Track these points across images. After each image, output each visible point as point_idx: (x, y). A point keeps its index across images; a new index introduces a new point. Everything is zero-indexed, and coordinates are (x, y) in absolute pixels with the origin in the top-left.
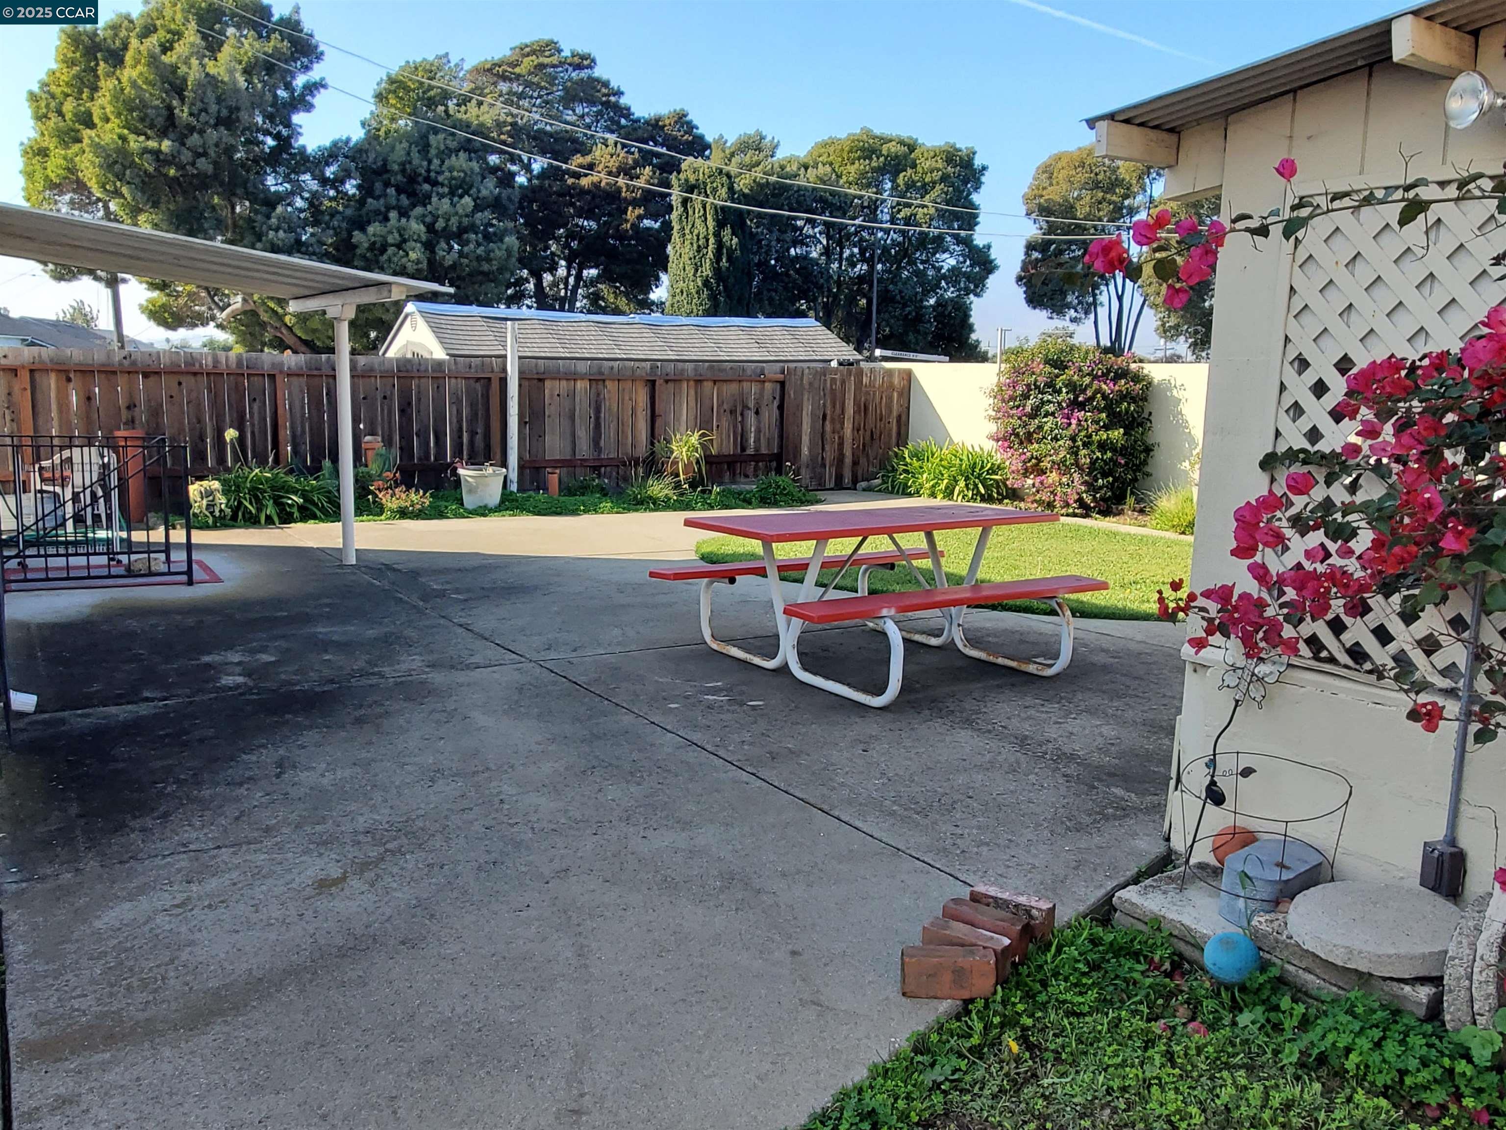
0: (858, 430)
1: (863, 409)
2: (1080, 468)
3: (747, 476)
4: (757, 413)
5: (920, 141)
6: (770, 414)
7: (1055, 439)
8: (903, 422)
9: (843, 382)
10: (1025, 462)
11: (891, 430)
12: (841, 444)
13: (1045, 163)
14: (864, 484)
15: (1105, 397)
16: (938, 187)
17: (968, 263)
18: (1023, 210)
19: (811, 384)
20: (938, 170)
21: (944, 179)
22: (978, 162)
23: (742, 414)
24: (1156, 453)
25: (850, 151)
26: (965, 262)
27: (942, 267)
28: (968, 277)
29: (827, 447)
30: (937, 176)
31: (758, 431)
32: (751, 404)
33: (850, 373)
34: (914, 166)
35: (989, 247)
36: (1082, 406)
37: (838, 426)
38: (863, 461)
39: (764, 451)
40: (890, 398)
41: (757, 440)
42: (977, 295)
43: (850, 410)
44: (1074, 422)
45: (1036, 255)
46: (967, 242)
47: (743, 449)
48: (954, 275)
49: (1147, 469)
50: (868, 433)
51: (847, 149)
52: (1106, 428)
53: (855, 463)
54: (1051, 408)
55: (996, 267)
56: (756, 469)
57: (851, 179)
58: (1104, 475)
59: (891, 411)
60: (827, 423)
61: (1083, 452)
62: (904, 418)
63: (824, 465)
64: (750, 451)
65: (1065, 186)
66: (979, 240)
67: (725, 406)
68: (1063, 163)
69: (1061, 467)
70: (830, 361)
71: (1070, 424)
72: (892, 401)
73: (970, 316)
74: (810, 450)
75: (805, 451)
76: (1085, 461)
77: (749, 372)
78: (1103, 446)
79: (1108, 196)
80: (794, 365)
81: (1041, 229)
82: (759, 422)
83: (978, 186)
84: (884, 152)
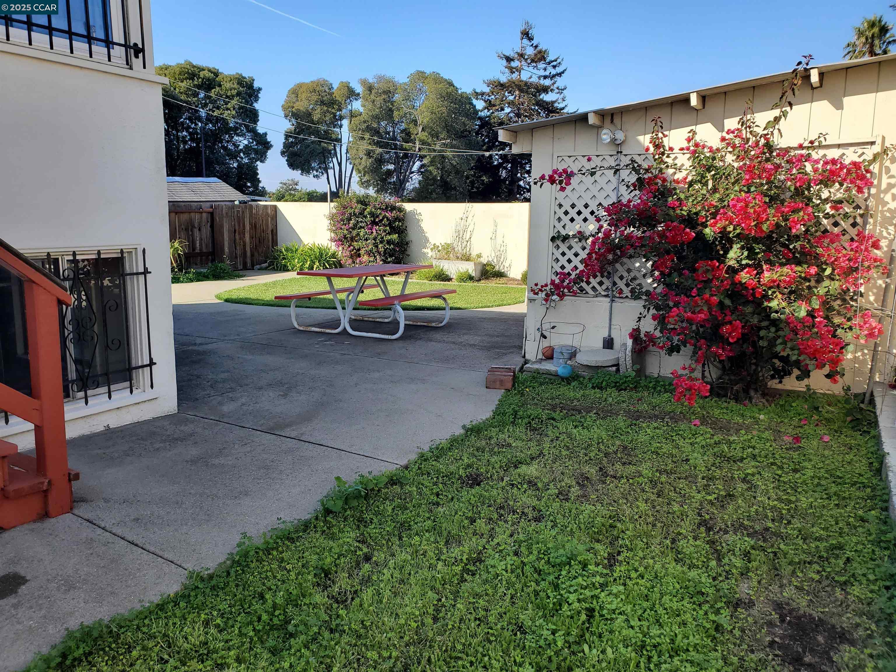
0: (252, 238)
1: (254, 227)
2: (380, 253)
3: (196, 264)
4: (200, 230)
5: (220, 71)
6: (206, 231)
7: (366, 240)
8: (274, 233)
9: (243, 212)
10: (350, 251)
11: (268, 238)
12: (244, 246)
13: (293, 88)
14: (258, 266)
15: (388, 219)
16: (235, 99)
17: (255, 143)
18: (282, 114)
19: (227, 213)
20: (235, 89)
21: (239, 94)
22: (256, 85)
23: (192, 231)
24: (410, 245)
25: (180, 74)
26: (253, 143)
27: (239, 145)
28: (256, 152)
29: (238, 248)
30: (234, 92)
31: (201, 239)
32: (196, 225)
33: (246, 207)
34: (220, 86)
35: (266, 134)
36: (377, 224)
37: (242, 236)
38: (256, 254)
39: (204, 250)
40: (267, 220)
41: (201, 245)
42: (262, 161)
43: (248, 227)
44: (374, 231)
45: (291, 140)
46: (254, 131)
47: (194, 249)
48: (247, 149)
49: (407, 253)
50: (257, 239)
51: (178, 73)
52: (389, 234)
53: (252, 255)
54: (363, 225)
55: (271, 146)
56: (201, 260)
57: (181, 91)
58: (391, 256)
59: (268, 228)
60: (237, 234)
61: (380, 246)
62: (275, 231)
63: (236, 257)
64: (197, 251)
65: (306, 102)
66: (260, 129)
67: (183, 227)
68: (304, 89)
69: (369, 253)
70: (234, 201)
71: (372, 233)
72: (268, 222)
73: (258, 174)
74: (229, 248)
75: (226, 250)
76: (382, 250)
77: (194, 208)
78: (389, 242)
79: (330, 109)
80: (218, 203)
81: (293, 125)
82: (201, 235)
83: (257, 99)
84: (202, 76)
